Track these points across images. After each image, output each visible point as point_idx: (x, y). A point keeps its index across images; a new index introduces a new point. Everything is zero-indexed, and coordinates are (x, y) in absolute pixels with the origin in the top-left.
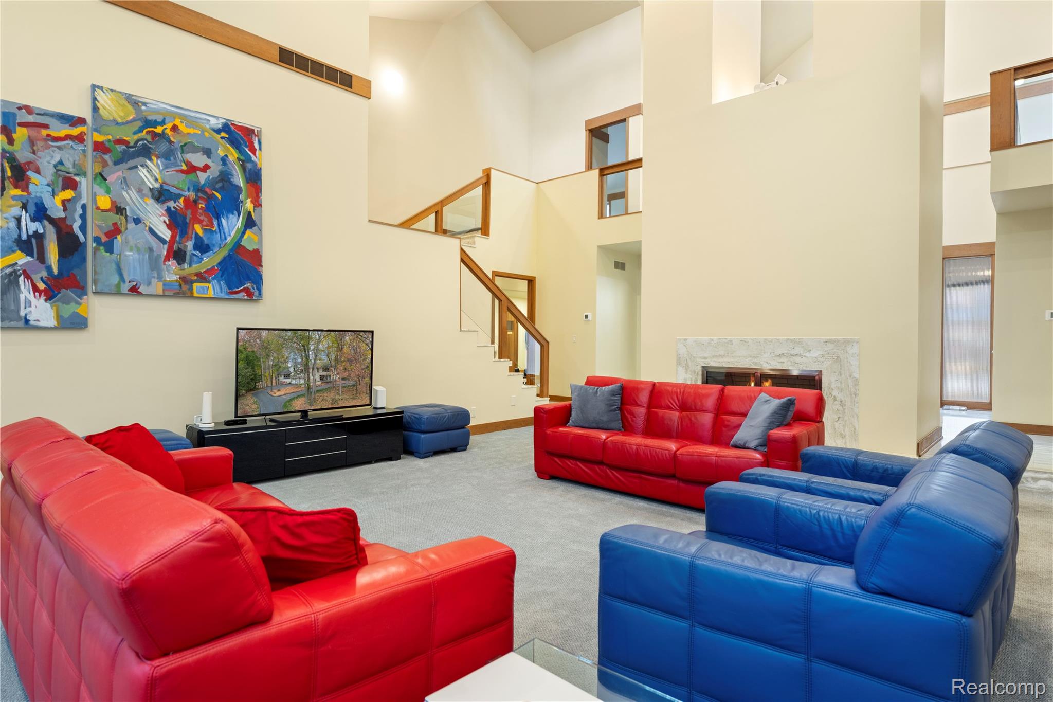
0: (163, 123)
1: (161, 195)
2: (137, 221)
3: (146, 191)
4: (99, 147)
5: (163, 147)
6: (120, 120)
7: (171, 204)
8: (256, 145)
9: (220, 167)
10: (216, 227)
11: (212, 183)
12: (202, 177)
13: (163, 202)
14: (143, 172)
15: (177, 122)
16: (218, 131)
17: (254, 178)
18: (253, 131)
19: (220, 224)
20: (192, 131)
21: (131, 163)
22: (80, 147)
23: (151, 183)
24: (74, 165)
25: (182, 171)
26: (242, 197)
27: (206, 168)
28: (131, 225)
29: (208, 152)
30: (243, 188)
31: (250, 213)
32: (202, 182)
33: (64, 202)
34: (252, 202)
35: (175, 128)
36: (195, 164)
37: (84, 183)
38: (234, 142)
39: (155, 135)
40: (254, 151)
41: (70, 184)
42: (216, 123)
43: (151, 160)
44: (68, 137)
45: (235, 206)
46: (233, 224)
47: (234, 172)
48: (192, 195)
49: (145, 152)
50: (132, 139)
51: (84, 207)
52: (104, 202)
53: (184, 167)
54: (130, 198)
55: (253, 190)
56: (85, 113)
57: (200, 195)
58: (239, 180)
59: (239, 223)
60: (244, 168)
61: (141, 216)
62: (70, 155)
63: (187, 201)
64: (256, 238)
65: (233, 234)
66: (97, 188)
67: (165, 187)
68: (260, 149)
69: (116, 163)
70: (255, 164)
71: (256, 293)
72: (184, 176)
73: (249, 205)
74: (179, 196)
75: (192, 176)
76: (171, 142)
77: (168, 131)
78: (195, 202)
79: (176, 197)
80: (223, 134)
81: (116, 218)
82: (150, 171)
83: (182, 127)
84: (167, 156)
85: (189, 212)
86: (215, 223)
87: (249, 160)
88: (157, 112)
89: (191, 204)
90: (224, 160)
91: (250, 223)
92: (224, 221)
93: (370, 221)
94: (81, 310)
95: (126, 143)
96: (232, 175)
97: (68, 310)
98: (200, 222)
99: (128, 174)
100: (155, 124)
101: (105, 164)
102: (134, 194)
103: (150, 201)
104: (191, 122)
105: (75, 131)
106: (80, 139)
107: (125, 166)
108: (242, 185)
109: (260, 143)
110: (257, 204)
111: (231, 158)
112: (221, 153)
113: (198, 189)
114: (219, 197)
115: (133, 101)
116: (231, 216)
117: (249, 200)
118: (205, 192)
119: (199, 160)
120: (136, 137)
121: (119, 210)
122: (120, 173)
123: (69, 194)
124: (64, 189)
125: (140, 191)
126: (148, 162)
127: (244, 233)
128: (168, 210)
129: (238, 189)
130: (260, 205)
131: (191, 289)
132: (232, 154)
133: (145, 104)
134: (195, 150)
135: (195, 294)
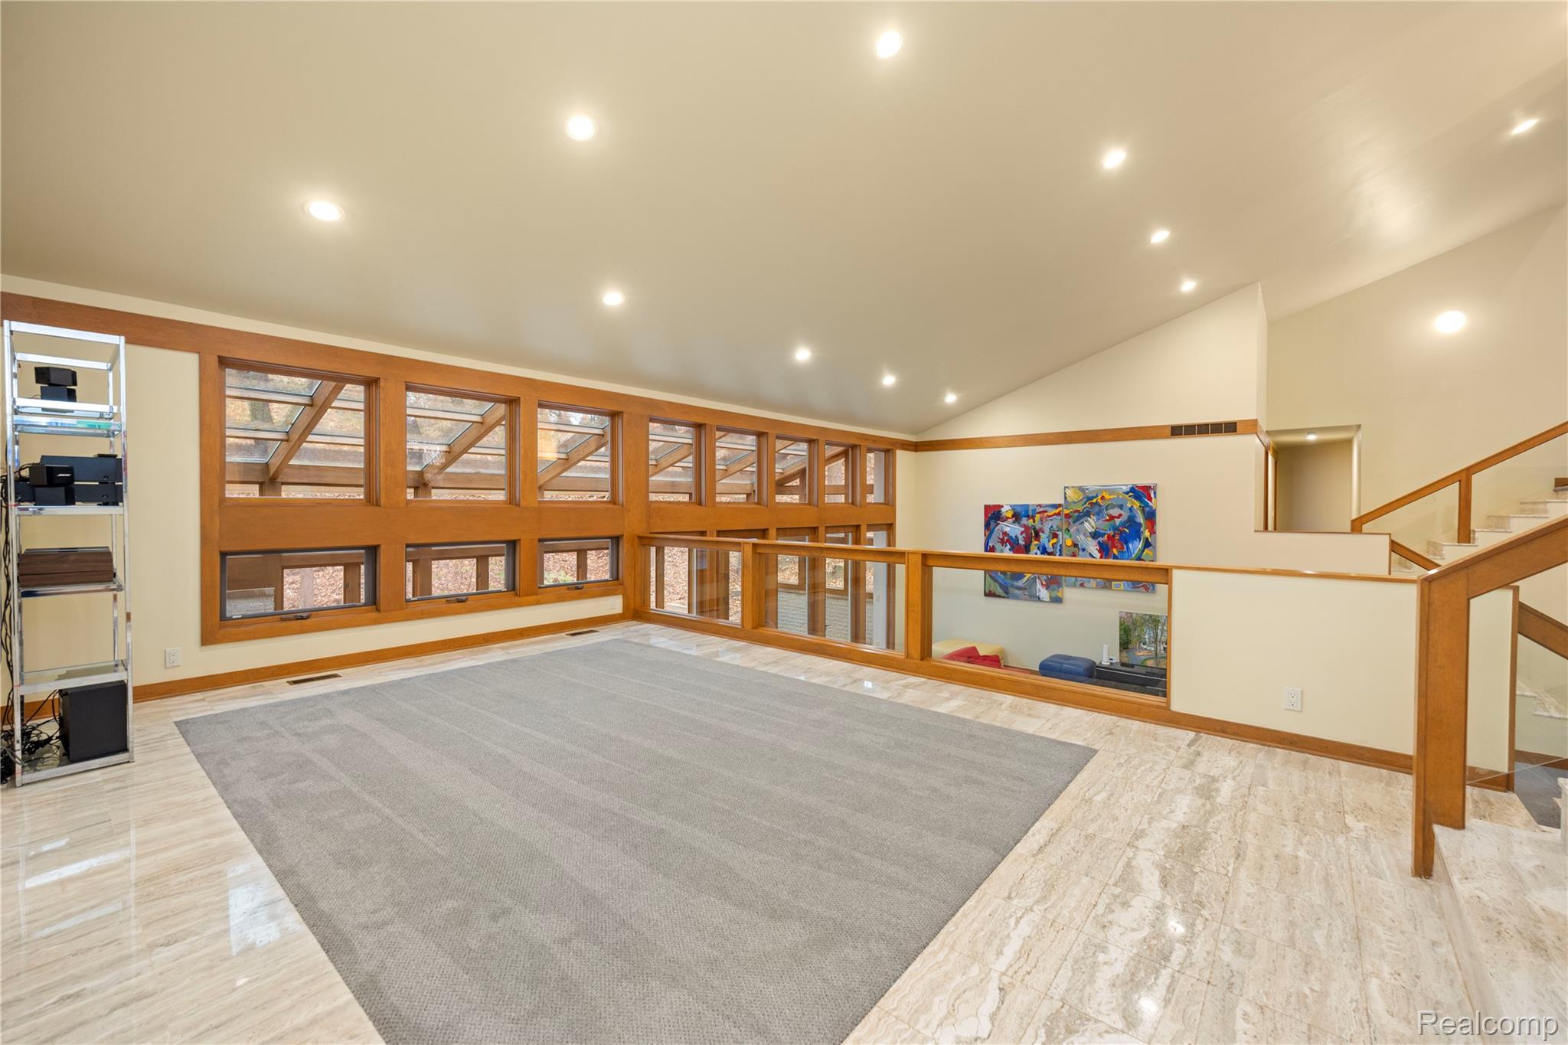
0: (1097, 496)
1: (1095, 535)
2: (1084, 550)
3: (1088, 534)
4: (1067, 516)
5: (1097, 509)
6: (1076, 501)
7: (1100, 539)
8: (1152, 496)
9: (1128, 514)
10: (1125, 550)
11: (1123, 525)
12: (1118, 521)
13: (1097, 539)
14: (1086, 525)
15: (1104, 494)
16: (1127, 493)
17: (1151, 517)
18: (1150, 487)
19: (1128, 548)
20: (1112, 497)
21: (1081, 521)
22: (1059, 518)
23: (1090, 530)
24: (1057, 527)
25: (1107, 520)
26: (1142, 529)
27: (1120, 515)
28: (1081, 553)
29: (1121, 507)
30: (1143, 525)
31: (1147, 538)
32: (1118, 524)
33: (1053, 544)
34: (1149, 531)
35: (1103, 498)
36: (1113, 515)
37: (1060, 533)
38: (1137, 497)
39: (1092, 504)
40: (1150, 500)
41: (1055, 536)
42: (1125, 489)
43: (1090, 517)
44: (1055, 514)
45: (1138, 535)
46: (1136, 546)
47: (1137, 515)
48: (1112, 533)
49: (1088, 514)
50: (1080, 509)
51: (1061, 546)
52: (1069, 542)
53: (1108, 518)
54: (1081, 539)
55: (1150, 524)
56: (1062, 502)
57: (1116, 532)
58: (1141, 519)
59: (1140, 545)
60: (1143, 511)
61: (1086, 547)
62: (1055, 523)
63: (1109, 537)
64: (1151, 554)
65: (1136, 552)
66: (1065, 536)
67: (1098, 530)
68: (1155, 497)
69: (1074, 522)
70: (1151, 507)
71: (1152, 588)
72: (1107, 523)
73: (1147, 534)
74: (1105, 534)
75: (1112, 522)
76: (1100, 506)
77: (1099, 500)
78: (1113, 536)
79: (1102, 535)
80: (1130, 494)
81: (1074, 549)
82: (1090, 523)
83: (1107, 496)
84: (1098, 514)
85: (1110, 542)
86: (1125, 547)
87: (1148, 505)
88: (1093, 491)
89: (1111, 538)
90: (1131, 509)
91: (1147, 544)
92: (1130, 545)
93: (1256, 531)
94: (1060, 595)
95: (1077, 511)
96: (1136, 517)
97: (1054, 594)
98: (1116, 547)
99: (1080, 527)
100: (1092, 498)
101: (1069, 524)
102: (1082, 537)
103: (1090, 539)
104: (1111, 492)
105: (1057, 511)
106: (1059, 514)
107: (1078, 523)
108: (1142, 522)
109: (1155, 493)
110: (1153, 532)
111: (1135, 507)
112: (1129, 506)
113: (1115, 529)
114: (1128, 531)
115: (1082, 489)
116: (1135, 542)
117: (1147, 531)
118: (1119, 530)
119: (1115, 512)
120: (1083, 508)
121: (1075, 545)
122: (1075, 527)
123: (1055, 540)
124: (1053, 538)
125: (1085, 534)
126: (1089, 519)
127: (1143, 551)
128: (1099, 543)
129: (1140, 525)
130: (1155, 533)
131: (1111, 585)
132: (1136, 504)
133: (1087, 489)
134: (1113, 506)
135: (1113, 588)
